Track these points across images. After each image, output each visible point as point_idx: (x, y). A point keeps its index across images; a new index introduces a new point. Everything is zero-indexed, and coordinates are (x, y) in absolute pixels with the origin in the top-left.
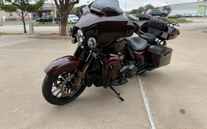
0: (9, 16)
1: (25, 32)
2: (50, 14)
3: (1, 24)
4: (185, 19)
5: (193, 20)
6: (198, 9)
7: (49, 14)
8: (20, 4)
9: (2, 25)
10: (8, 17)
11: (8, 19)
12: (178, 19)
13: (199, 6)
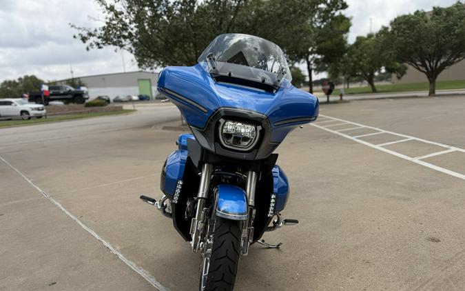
4: (122, 107)
5: (136, 108)
6: (138, 85)
12: (107, 107)
13: (139, 80)
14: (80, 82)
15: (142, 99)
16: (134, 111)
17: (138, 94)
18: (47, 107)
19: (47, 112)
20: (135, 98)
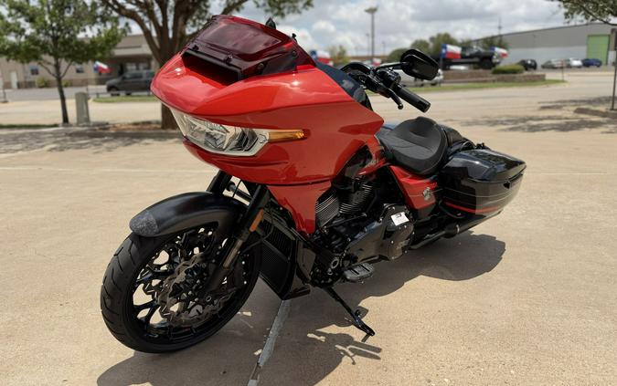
0: (29, 73)
1: (65, 119)
2: (149, 68)
3: (3, 100)
4: (544, 76)
5: (565, 79)
6: (587, 44)
7: (146, 65)
8: (50, 39)
9: (5, 102)
10: (26, 77)
11: (25, 82)
12: (521, 75)
13: (589, 36)
14: (501, 41)
15: (587, 64)
16: (563, 81)
17: (584, 57)
18: (446, 72)
19: (444, 78)
20: (577, 63)
